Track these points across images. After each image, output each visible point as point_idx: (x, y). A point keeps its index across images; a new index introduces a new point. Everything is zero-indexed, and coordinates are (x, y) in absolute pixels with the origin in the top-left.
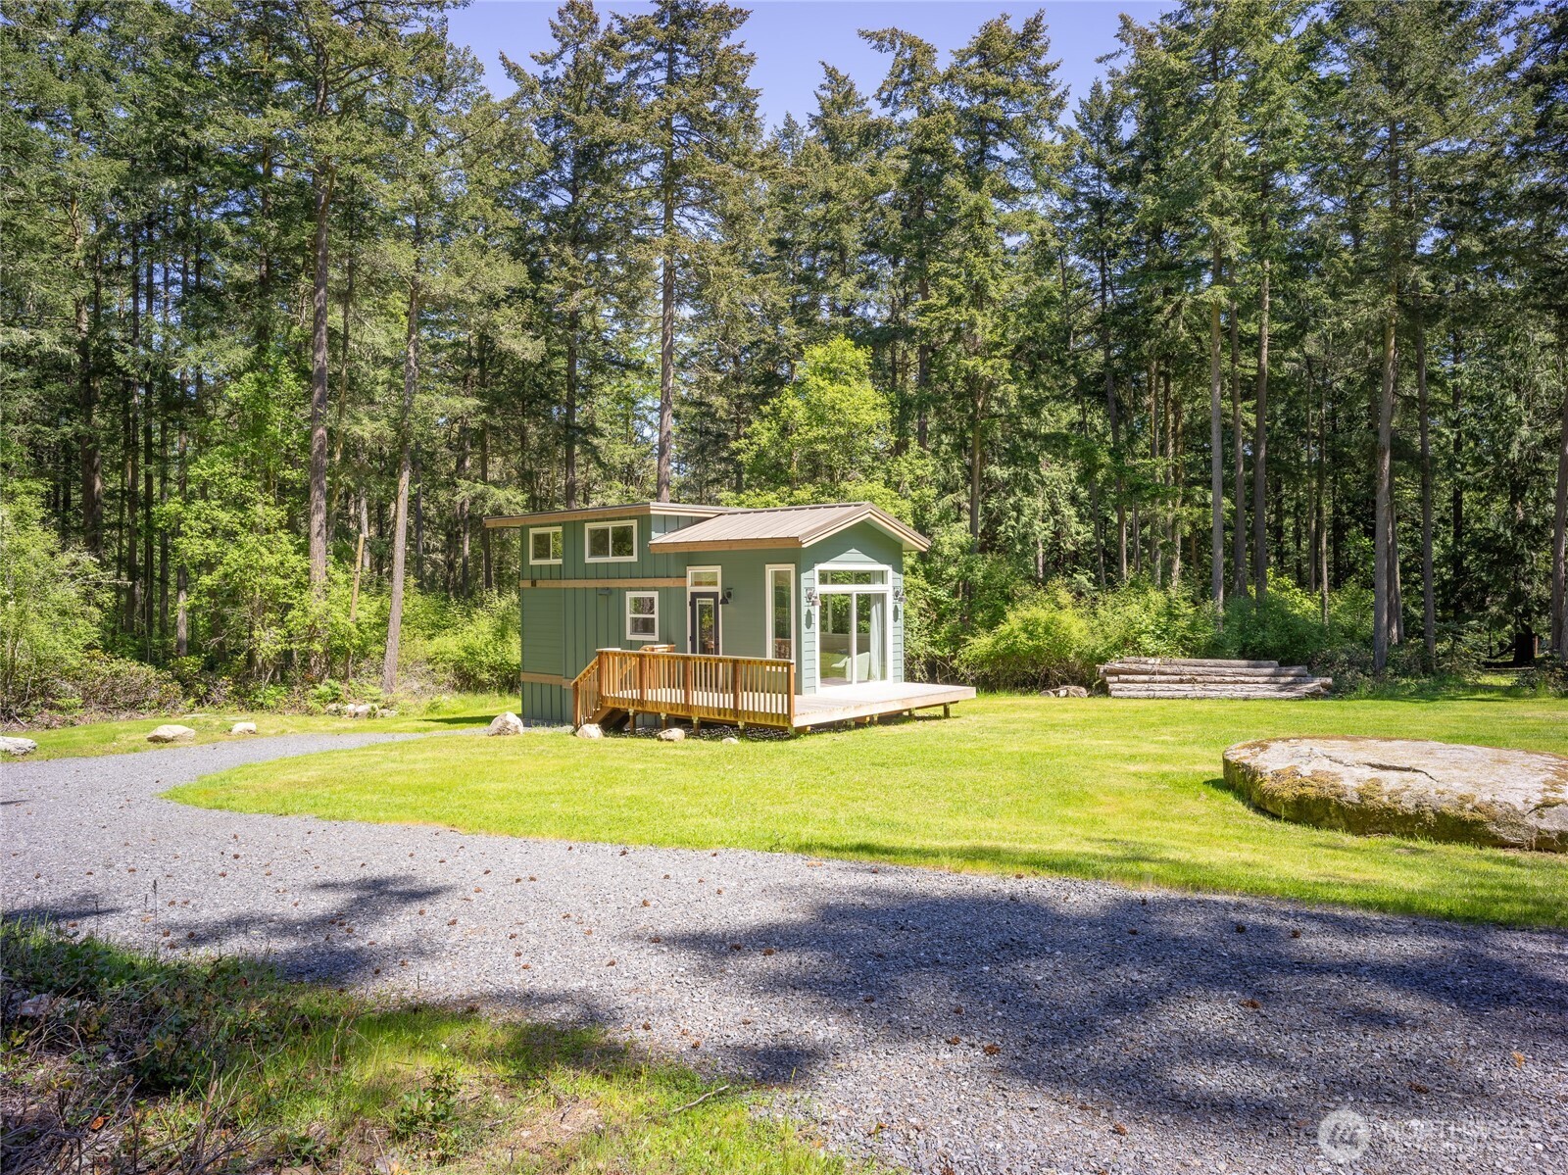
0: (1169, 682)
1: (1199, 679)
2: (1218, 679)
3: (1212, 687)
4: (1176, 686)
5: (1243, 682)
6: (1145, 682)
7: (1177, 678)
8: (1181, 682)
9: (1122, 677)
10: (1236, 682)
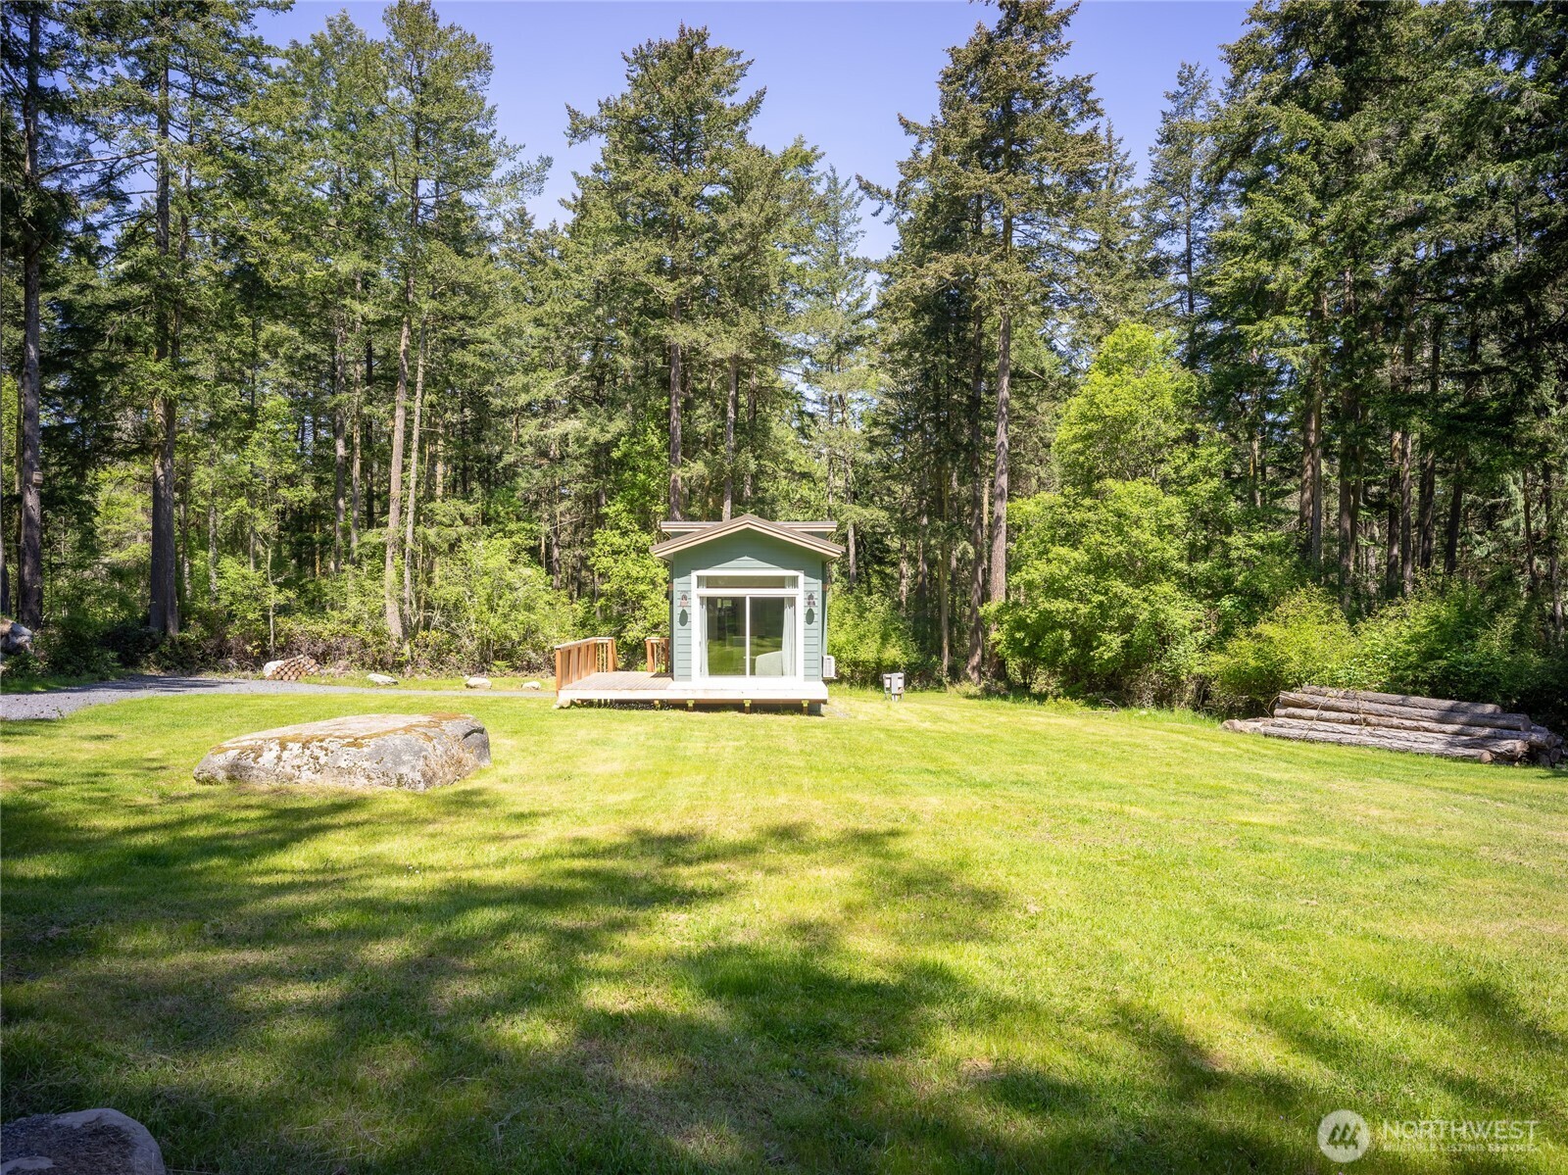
0: (1338, 721)
1: (1373, 719)
2: (1395, 721)
3: (1383, 731)
4: (1341, 727)
5: (1426, 730)
6: (1312, 719)
7: (1348, 716)
8: (1353, 722)
9: (1291, 710)
10: (1417, 729)
